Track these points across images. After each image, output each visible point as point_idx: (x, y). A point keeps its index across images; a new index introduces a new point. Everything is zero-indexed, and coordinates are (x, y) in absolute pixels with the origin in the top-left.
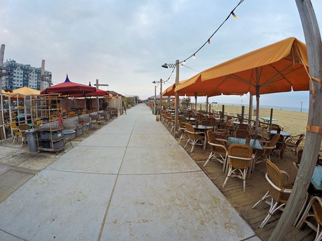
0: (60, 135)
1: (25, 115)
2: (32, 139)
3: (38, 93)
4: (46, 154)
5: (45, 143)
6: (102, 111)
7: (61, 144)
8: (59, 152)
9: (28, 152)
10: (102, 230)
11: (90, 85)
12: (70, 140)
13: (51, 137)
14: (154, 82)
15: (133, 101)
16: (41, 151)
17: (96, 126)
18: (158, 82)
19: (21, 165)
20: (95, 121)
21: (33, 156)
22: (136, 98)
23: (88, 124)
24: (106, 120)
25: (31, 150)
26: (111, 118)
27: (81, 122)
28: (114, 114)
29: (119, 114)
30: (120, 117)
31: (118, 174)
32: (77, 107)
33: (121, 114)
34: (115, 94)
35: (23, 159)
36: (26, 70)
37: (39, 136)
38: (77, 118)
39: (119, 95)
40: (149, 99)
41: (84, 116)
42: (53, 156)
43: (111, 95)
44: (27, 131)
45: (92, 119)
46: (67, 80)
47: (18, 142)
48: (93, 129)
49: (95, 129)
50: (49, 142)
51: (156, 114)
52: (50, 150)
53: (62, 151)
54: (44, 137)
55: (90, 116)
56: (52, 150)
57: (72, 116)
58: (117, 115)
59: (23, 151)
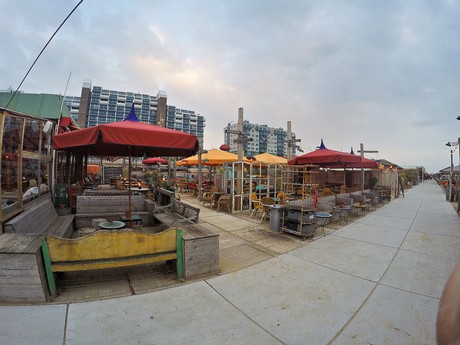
0: (312, 217)
1: (268, 187)
2: (276, 216)
3: (284, 161)
4: (290, 237)
5: (292, 224)
6: (368, 191)
7: (311, 228)
8: (307, 238)
9: (268, 230)
10: (334, 339)
11: (352, 152)
12: (322, 226)
13: (301, 218)
14: (449, 145)
15: (416, 176)
16: (285, 233)
17: (358, 211)
18: (454, 144)
19: (259, 243)
20: (357, 204)
21: (273, 236)
22: (420, 170)
23: (349, 207)
24: (374, 204)
25: (271, 228)
26: (381, 202)
27: (338, 203)
28: (385, 196)
29: (393, 196)
30: (394, 201)
31: (378, 283)
32: (332, 181)
33: (396, 197)
34: (387, 165)
35: (261, 237)
36: (263, 132)
37: (286, 214)
38: (334, 197)
39: (395, 166)
40: (442, 172)
41: (343, 195)
42: (298, 241)
43: (382, 167)
44: (272, 206)
45: (355, 201)
46: (322, 146)
47: (256, 216)
48: (354, 215)
49: (356, 216)
50: (298, 223)
51: (452, 201)
52: (296, 233)
53: (310, 237)
54: (291, 216)
55: (351, 197)
56: (300, 233)
57: (327, 194)
58: (389, 198)
59: (262, 228)
